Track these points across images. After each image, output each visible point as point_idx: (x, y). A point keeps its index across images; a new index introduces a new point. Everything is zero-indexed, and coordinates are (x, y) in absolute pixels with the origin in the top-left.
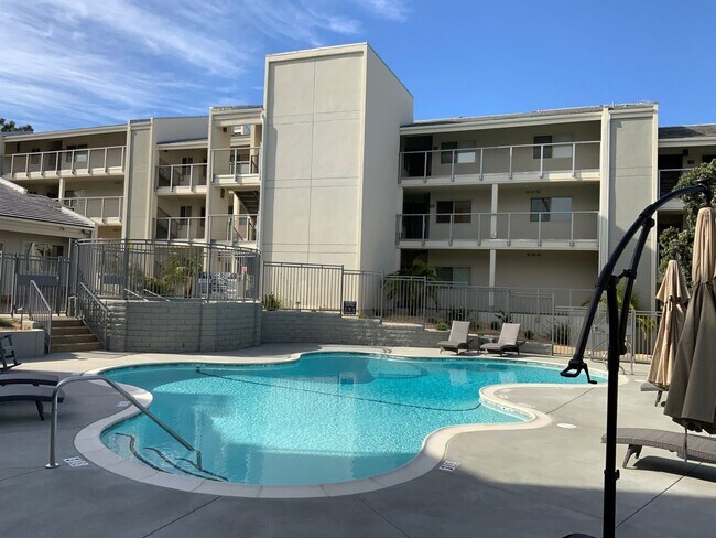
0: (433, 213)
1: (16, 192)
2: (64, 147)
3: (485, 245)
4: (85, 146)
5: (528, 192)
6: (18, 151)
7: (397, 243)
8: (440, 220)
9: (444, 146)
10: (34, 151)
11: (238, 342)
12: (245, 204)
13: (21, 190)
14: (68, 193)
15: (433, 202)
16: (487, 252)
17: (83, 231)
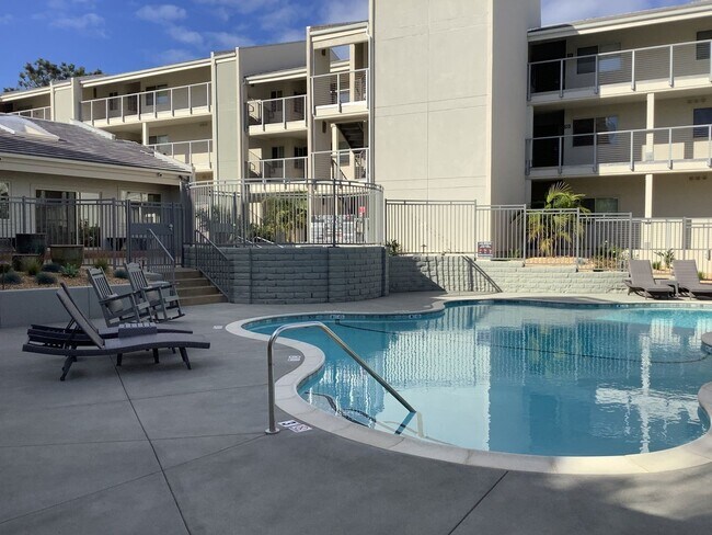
0: (569, 135)
1: (104, 138)
2: (143, 88)
3: (640, 169)
4: (165, 86)
5: (689, 102)
6: (95, 97)
7: (527, 173)
8: (578, 142)
9: (581, 51)
10: (111, 95)
11: (367, 291)
12: (347, 137)
13: (110, 136)
14: (152, 140)
15: (568, 121)
16: (642, 178)
17: (180, 177)
